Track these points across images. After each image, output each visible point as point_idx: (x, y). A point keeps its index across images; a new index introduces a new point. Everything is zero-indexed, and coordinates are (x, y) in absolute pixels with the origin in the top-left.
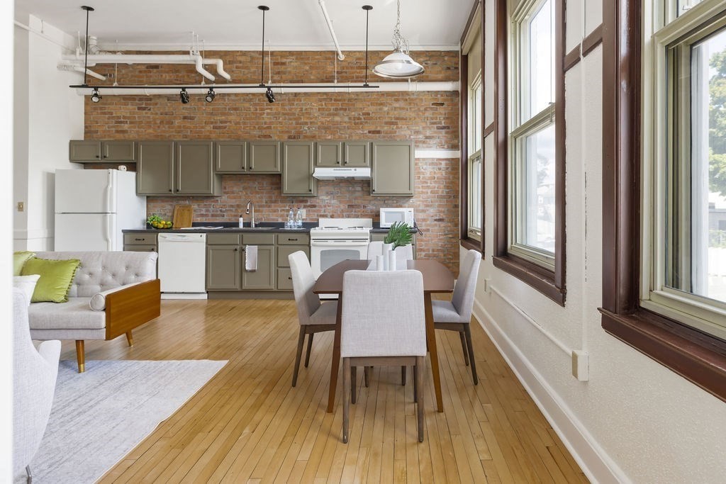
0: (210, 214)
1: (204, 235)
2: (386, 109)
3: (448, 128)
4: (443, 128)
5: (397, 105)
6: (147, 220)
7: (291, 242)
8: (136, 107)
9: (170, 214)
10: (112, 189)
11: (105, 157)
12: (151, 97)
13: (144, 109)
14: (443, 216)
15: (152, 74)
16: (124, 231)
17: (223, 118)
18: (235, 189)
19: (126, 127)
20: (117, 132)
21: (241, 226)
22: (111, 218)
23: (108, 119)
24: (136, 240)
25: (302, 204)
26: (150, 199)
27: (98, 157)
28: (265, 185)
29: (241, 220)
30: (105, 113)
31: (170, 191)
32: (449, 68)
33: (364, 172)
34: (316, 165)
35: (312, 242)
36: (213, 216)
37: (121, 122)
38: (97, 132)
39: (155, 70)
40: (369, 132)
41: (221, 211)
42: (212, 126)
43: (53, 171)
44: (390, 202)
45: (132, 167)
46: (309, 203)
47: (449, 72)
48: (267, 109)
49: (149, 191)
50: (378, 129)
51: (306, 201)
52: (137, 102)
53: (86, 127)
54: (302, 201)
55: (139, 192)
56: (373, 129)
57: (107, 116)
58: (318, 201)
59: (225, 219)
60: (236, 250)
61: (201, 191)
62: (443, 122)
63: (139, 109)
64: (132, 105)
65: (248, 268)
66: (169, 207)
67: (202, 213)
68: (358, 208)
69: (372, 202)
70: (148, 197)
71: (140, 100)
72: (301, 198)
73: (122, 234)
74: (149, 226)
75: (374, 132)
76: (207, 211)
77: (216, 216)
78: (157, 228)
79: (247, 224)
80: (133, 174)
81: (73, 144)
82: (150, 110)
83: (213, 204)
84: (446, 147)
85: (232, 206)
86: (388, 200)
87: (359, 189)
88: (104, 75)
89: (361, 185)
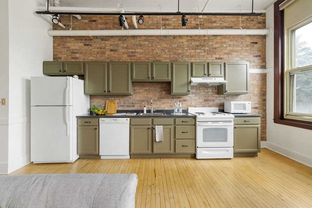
0: (126, 105)
1: (129, 119)
2: (225, 46)
3: (260, 56)
4: (257, 56)
5: (231, 43)
6: (90, 109)
7: (184, 123)
8: (83, 44)
9: (103, 106)
10: (69, 90)
11: (65, 71)
12: (92, 38)
13: (88, 45)
14: (257, 106)
15: (92, 25)
16: (77, 117)
17: (133, 50)
18: (140, 91)
19: (77, 55)
20: (73, 58)
21: (145, 112)
22: (69, 109)
23: (67, 51)
24: (85, 122)
25: (178, 100)
26: (92, 97)
27: (60, 71)
28: (157, 89)
29: (145, 109)
30: (65, 48)
31: (105, 91)
32: (260, 23)
33: (221, 80)
34: (192, 76)
35: (198, 123)
36: (128, 106)
37: (75, 53)
38: (60, 58)
39: (94, 23)
40: (216, 59)
41: (132, 103)
42: (127, 55)
43: (29, 78)
44: (227, 98)
45: (81, 77)
46: (182, 99)
47: (260, 25)
48: (158, 45)
49: (92, 93)
50: (221, 56)
51: (181, 98)
52: (84, 41)
53: (54, 55)
54: (178, 98)
55: (85, 93)
56: (218, 56)
57: (66, 49)
58: (187, 98)
59: (135, 108)
60: (149, 128)
61: (124, 92)
62: (257, 53)
63: (85, 45)
64: (81, 43)
65: (157, 140)
66: (103, 101)
67: (122, 104)
68: (210, 101)
69: (218, 98)
70: (90, 96)
71: (86, 40)
72: (178, 96)
73: (76, 119)
74: (91, 113)
75: (219, 59)
76: (125, 103)
77: (130, 106)
78: (97, 115)
79: (148, 111)
80: (82, 81)
81: (45, 64)
82: (91, 46)
83: (128, 99)
84: (258, 67)
85: (139, 101)
86: (226, 97)
87: (211, 91)
88: (65, 25)
89: (211, 89)
